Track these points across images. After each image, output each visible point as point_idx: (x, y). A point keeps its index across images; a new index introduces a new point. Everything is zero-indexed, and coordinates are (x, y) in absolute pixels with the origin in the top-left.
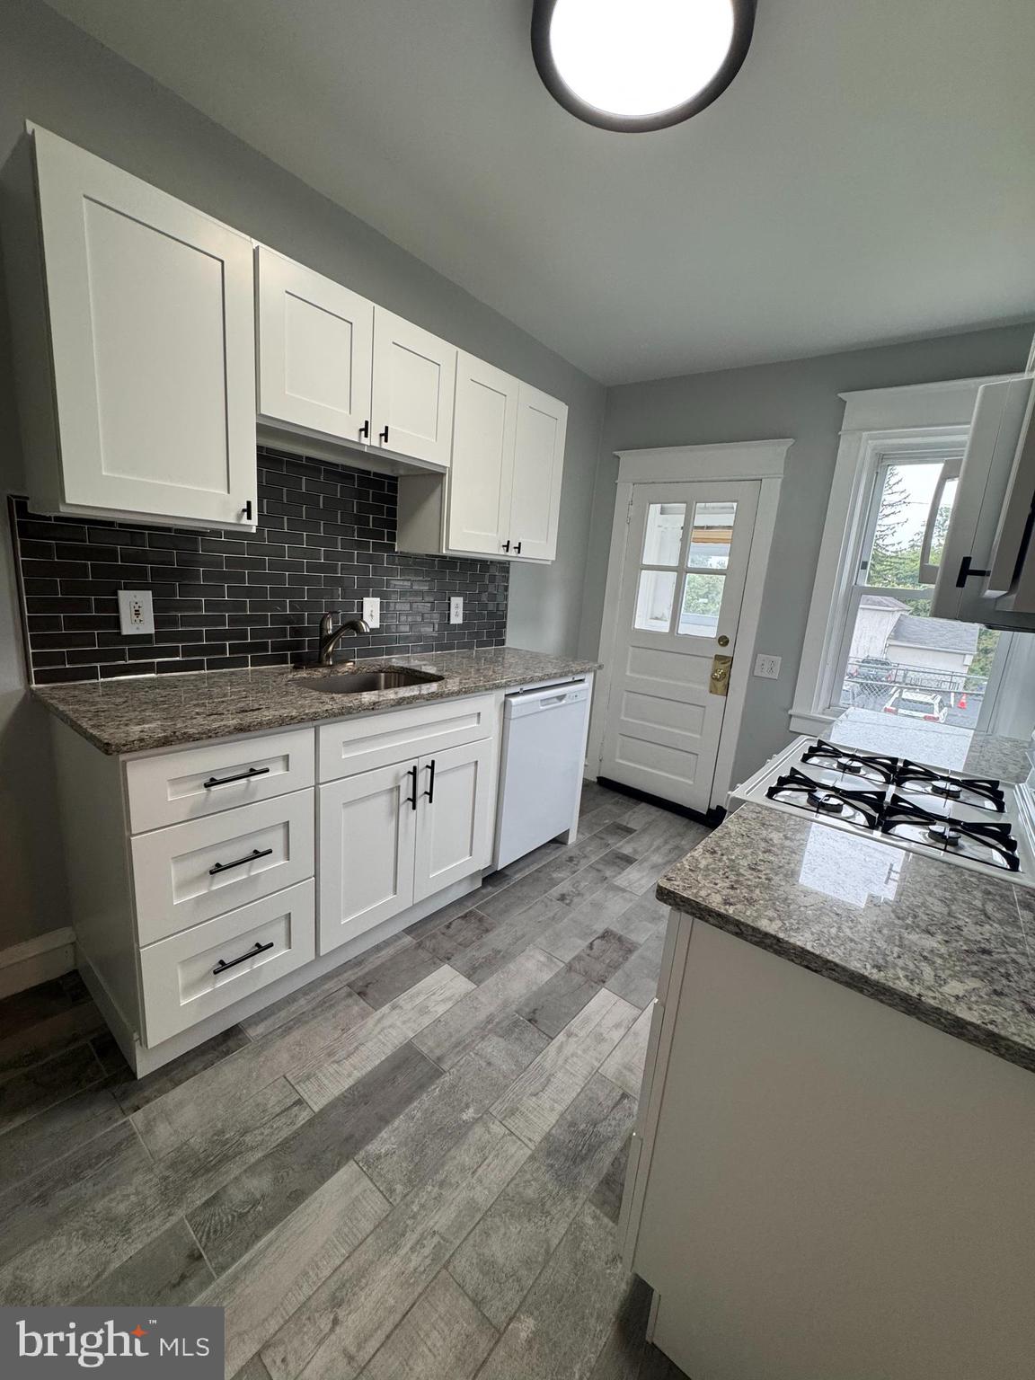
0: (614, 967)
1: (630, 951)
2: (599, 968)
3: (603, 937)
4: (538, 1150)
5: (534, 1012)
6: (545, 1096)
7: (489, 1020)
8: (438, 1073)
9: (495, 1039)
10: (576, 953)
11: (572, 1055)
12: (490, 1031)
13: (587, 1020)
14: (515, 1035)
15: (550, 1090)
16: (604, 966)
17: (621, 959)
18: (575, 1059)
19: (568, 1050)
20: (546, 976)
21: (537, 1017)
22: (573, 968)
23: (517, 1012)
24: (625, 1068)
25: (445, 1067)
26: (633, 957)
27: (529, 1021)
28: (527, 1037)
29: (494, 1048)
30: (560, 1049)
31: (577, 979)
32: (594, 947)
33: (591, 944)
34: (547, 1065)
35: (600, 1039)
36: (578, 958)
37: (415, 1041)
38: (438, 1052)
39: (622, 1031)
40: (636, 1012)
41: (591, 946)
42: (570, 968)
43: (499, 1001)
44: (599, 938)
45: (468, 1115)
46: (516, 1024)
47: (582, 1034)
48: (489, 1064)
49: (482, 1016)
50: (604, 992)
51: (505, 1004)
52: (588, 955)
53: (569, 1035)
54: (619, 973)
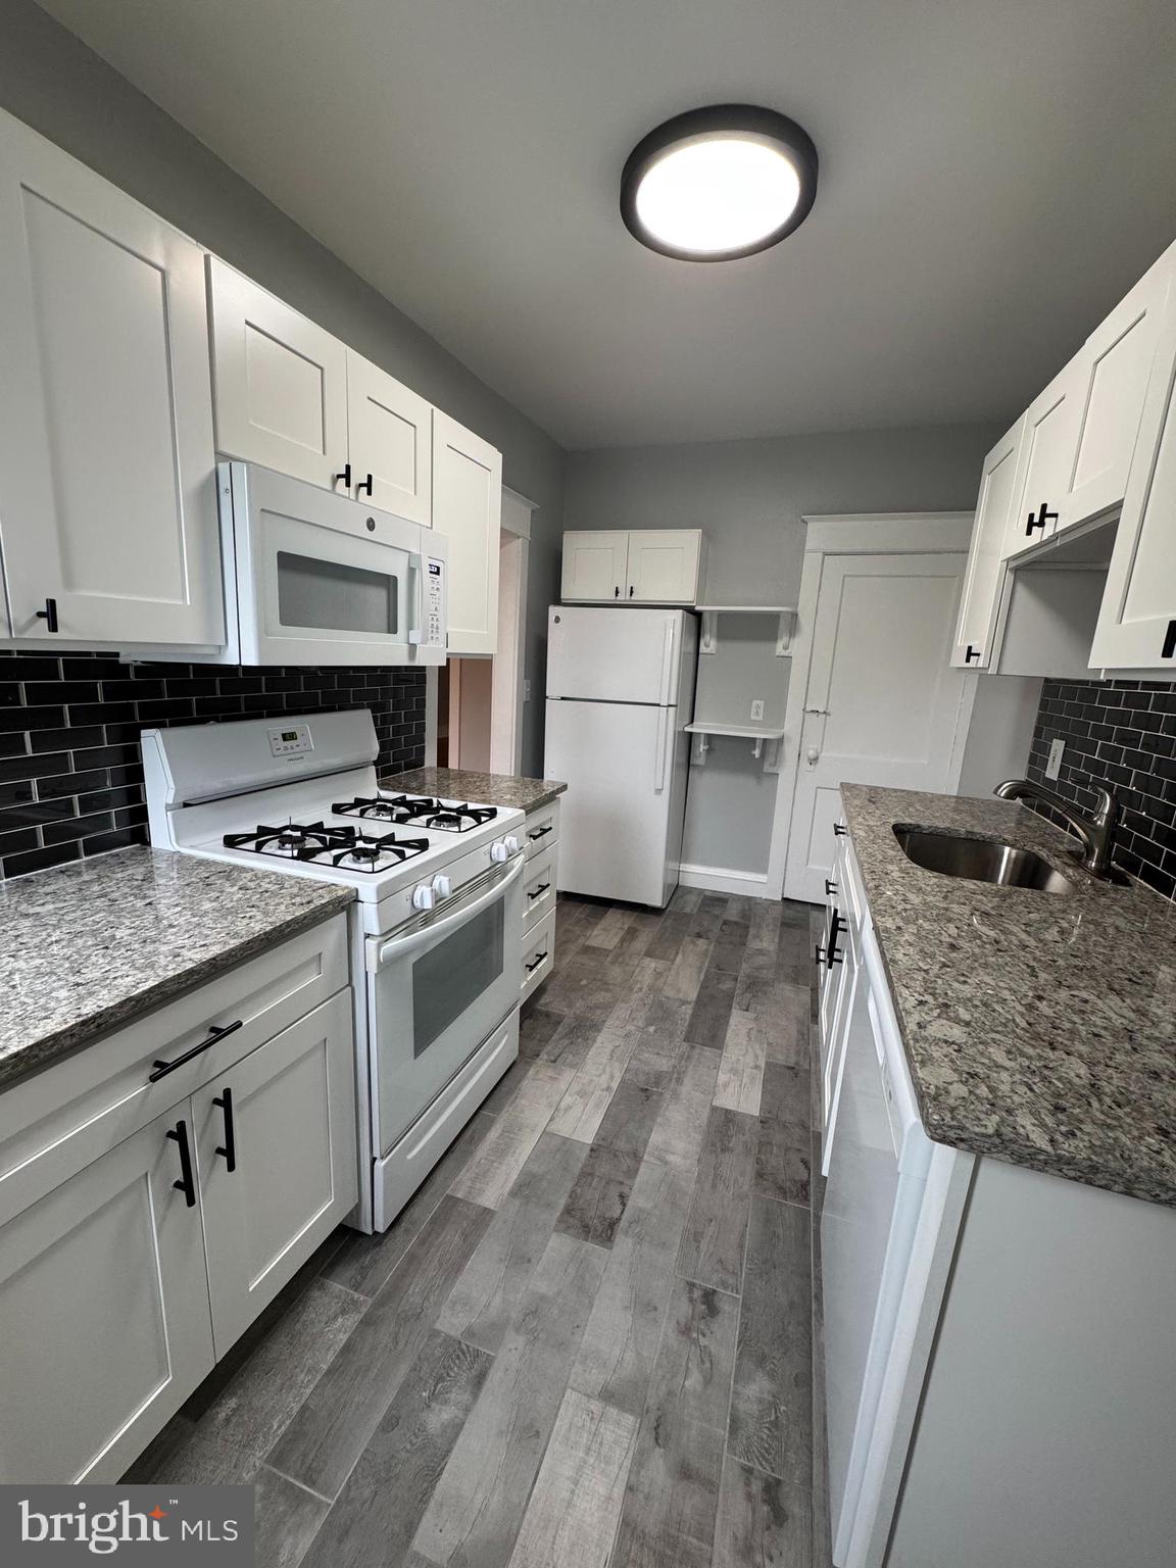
0: (586, 1175)
1: (568, 1211)
2: (604, 1168)
3: (612, 1224)
4: (603, 1025)
5: (648, 1098)
6: (610, 1047)
7: (679, 1081)
8: (686, 1039)
9: (665, 1069)
10: (638, 1179)
11: (600, 1075)
12: (673, 1072)
13: (598, 1106)
14: (652, 1076)
15: (608, 1051)
16: (597, 1173)
17: (579, 1191)
18: (598, 1073)
19: (605, 1078)
20: (656, 1138)
21: (643, 1094)
22: (632, 1156)
23: (662, 1093)
24: (556, 1078)
25: (685, 1044)
26: (563, 1202)
27: (647, 1090)
28: (642, 1078)
29: (663, 1064)
30: (612, 1077)
31: (622, 1145)
32: (618, 1198)
33: (624, 1205)
34: (617, 1064)
35: (582, 1094)
36: (632, 1173)
37: (720, 1052)
38: (697, 1051)
39: (563, 1105)
40: (553, 1128)
41: (623, 1198)
42: (637, 1157)
43: (682, 1097)
44: (619, 1219)
45: (652, 1029)
46: (657, 1084)
47: (598, 1093)
48: (658, 1054)
49: (687, 1082)
50: (589, 1139)
51: (676, 1095)
52: (621, 1183)
53: (608, 1089)
54: (577, 1168)
